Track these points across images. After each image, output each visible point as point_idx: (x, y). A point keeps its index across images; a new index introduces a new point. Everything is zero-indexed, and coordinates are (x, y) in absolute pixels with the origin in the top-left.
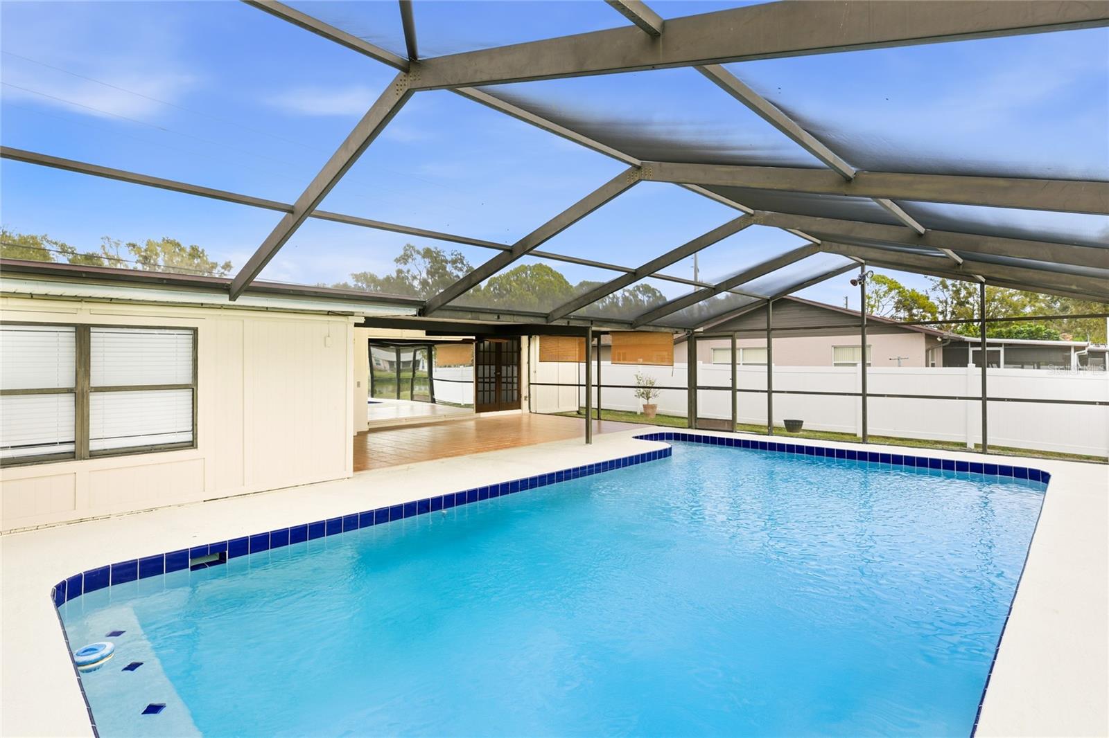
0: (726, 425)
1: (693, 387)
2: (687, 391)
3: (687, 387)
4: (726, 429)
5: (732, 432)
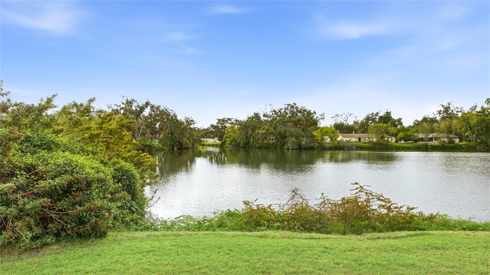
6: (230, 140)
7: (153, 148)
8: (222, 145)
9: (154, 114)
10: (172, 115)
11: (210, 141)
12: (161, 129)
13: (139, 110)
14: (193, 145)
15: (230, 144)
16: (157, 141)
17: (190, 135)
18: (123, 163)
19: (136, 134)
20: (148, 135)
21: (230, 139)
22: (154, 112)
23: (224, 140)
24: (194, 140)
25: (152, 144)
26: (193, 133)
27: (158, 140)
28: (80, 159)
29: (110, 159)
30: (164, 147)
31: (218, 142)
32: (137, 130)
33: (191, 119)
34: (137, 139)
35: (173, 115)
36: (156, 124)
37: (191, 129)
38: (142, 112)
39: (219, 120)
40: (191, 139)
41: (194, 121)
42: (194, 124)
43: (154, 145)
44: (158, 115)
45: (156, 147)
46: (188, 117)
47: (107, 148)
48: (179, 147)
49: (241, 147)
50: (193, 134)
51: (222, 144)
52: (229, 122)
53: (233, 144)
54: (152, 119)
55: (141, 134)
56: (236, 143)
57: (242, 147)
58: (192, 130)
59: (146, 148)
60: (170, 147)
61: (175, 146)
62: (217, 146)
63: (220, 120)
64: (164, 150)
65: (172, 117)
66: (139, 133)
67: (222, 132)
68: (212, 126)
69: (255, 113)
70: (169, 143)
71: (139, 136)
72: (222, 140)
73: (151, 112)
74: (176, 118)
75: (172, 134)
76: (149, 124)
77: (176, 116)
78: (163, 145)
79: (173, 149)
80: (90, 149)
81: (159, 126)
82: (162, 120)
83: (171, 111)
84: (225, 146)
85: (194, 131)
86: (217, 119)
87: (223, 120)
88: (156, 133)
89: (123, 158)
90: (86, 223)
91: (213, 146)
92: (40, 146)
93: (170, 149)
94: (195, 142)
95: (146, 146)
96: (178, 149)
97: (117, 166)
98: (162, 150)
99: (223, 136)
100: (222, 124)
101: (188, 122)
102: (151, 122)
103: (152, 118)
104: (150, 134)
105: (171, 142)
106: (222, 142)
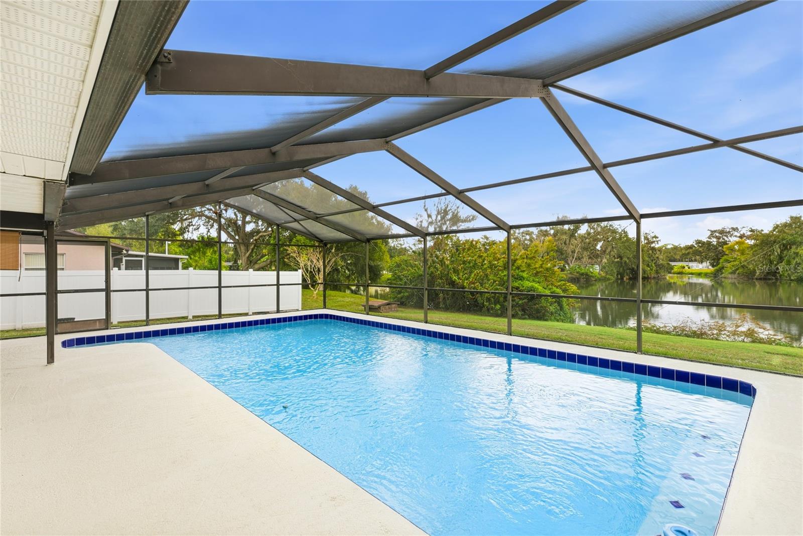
0: (98, 323)
1: (52, 292)
2: (44, 296)
3: (45, 291)
4: (98, 327)
5: (107, 329)
6: (733, 266)
7: (593, 277)
8: (715, 274)
9: (594, 233)
10: (620, 231)
11: (696, 267)
12: (604, 251)
13: (573, 229)
14: (657, 272)
15: (734, 272)
16: (598, 268)
17: (652, 258)
18: (555, 289)
19: (569, 259)
20: (585, 259)
21: (732, 263)
22: (594, 229)
23: (720, 266)
24: (657, 265)
25: (590, 272)
26: (657, 255)
27: (599, 266)
28: (536, 285)
29: (547, 286)
30: (608, 276)
31: (711, 269)
32: (571, 253)
33: (653, 235)
34: (571, 265)
35: (622, 231)
36: (596, 245)
37: (653, 249)
38: (576, 232)
39: (712, 231)
40: (653, 265)
41: (657, 238)
42: (659, 242)
43: (592, 273)
44: (598, 233)
45: (596, 276)
46: (648, 233)
47: (546, 279)
48: (631, 276)
49: (757, 279)
50: (658, 258)
51: (717, 272)
52: (736, 233)
53: (738, 274)
54: (591, 239)
55: (576, 258)
56: (745, 271)
57: (760, 279)
58: (656, 250)
59: (582, 277)
60: (618, 277)
61: (625, 274)
62: (706, 275)
63: (715, 231)
64: (609, 279)
65: (621, 234)
66: (573, 258)
67: (717, 252)
68: (698, 242)
69: (792, 218)
70: (615, 271)
71: (573, 261)
72: (718, 264)
73: (589, 230)
74: (626, 236)
75: (620, 257)
76: (588, 245)
77: (625, 233)
78: (607, 273)
79: (622, 279)
80: (537, 280)
81: (601, 247)
82: (606, 240)
83: (619, 227)
84: (723, 275)
85: (658, 252)
86: (708, 230)
87: (722, 232)
88: (597, 256)
89: (555, 286)
90: (541, 312)
91: (699, 275)
92: (517, 279)
93: (617, 279)
94: (660, 268)
95: (582, 274)
96: (630, 279)
97: (552, 290)
98: (604, 279)
99: (719, 259)
100: (718, 238)
101: (648, 239)
102: (589, 244)
103: (591, 237)
104: (589, 258)
105: (619, 268)
106: (716, 269)
